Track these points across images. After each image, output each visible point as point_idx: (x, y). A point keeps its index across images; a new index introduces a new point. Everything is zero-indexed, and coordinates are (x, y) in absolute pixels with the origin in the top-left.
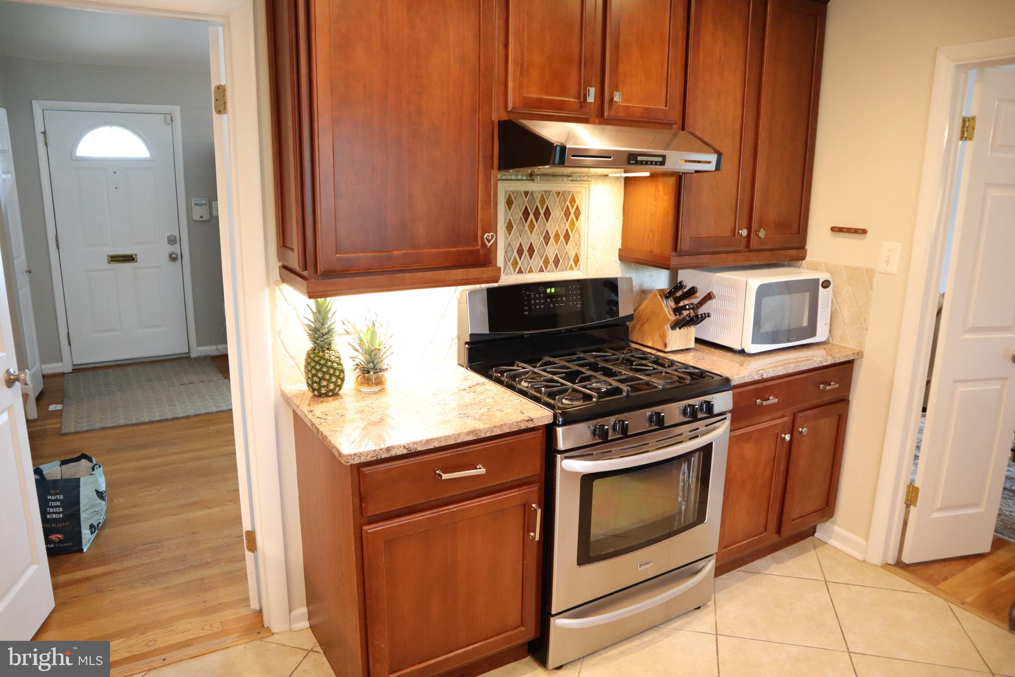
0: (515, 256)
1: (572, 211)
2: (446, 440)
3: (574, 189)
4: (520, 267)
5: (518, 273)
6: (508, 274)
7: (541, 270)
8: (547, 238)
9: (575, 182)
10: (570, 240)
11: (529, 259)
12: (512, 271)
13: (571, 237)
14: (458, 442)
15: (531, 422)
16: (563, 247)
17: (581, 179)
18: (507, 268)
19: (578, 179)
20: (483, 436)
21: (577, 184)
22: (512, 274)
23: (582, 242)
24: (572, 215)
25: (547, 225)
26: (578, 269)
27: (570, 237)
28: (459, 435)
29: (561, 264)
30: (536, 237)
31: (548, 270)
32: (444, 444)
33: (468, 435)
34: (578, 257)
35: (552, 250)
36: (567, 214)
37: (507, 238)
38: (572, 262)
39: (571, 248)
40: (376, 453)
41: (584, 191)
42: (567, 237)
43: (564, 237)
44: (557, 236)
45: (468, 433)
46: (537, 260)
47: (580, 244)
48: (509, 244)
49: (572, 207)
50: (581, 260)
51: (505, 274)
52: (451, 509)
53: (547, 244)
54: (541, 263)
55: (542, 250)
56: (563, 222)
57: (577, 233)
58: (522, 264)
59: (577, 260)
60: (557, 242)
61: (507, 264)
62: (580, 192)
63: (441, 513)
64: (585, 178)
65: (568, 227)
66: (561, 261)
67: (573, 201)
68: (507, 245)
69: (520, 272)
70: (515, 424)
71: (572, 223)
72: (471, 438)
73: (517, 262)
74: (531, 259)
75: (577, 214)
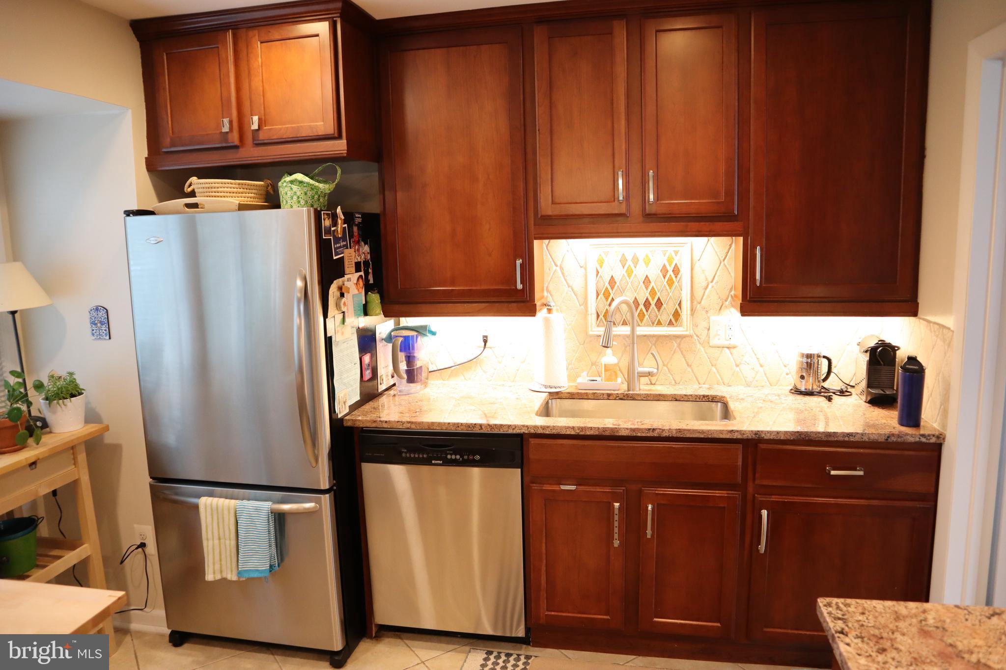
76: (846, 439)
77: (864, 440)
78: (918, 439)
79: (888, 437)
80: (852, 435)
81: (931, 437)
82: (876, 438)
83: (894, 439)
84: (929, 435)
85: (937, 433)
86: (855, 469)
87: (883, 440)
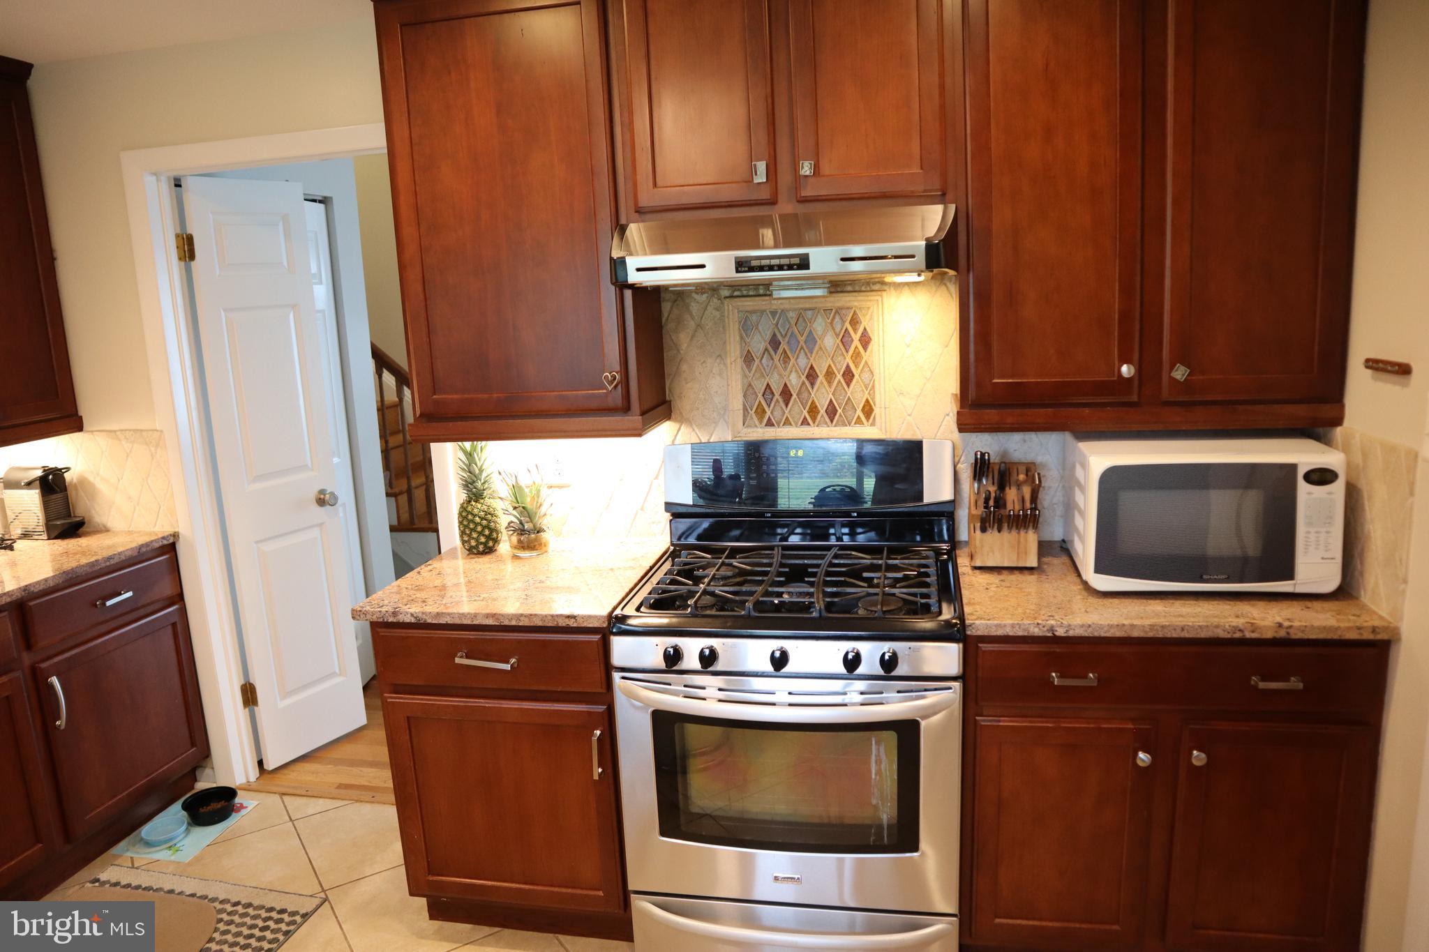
0: (760, 402)
1: (856, 337)
2: (460, 618)
3: (856, 304)
4: (769, 417)
5: (766, 425)
6: (751, 426)
7: (805, 422)
8: (812, 376)
9: (856, 294)
10: (855, 380)
11: (784, 407)
12: (757, 422)
13: (857, 376)
14: (474, 623)
15: (573, 620)
16: (843, 391)
17: (868, 289)
18: (749, 418)
19: (863, 289)
20: (506, 623)
21: (861, 297)
22: (756, 426)
23: (876, 383)
24: (856, 343)
25: (811, 359)
26: (873, 424)
27: (853, 376)
28: (476, 615)
29: (840, 415)
30: (793, 375)
31: (816, 423)
32: (458, 621)
33: (487, 618)
34: (870, 406)
35: (822, 395)
36: (845, 341)
37: (746, 376)
38: (859, 412)
39: (857, 393)
40: (382, 614)
41: (875, 306)
42: (848, 375)
43: (843, 375)
44: (830, 374)
45: (487, 616)
46: (797, 407)
47: (873, 387)
48: (750, 385)
49: (855, 330)
50: (877, 411)
51: (745, 425)
52: (482, 703)
53: (812, 384)
54: (805, 413)
55: (805, 395)
56: (840, 352)
57: (867, 369)
58: (772, 413)
59: (868, 410)
60: (830, 383)
61: (749, 413)
62: (869, 308)
63: (470, 704)
64: (877, 287)
65: (848, 360)
66: (840, 411)
67: (855, 322)
68: (746, 387)
69: (770, 424)
70: (550, 618)
71: (857, 356)
72: (490, 622)
73: (764, 410)
74: (787, 406)
75: (866, 341)
76: (108, 564)
77: (121, 559)
78: (161, 543)
79: (140, 549)
80: (111, 558)
81: (170, 537)
82: (130, 553)
83: (144, 550)
84: (168, 536)
85: (172, 533)
86: (120, 594)
87: (136, 554)
